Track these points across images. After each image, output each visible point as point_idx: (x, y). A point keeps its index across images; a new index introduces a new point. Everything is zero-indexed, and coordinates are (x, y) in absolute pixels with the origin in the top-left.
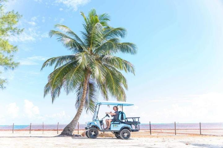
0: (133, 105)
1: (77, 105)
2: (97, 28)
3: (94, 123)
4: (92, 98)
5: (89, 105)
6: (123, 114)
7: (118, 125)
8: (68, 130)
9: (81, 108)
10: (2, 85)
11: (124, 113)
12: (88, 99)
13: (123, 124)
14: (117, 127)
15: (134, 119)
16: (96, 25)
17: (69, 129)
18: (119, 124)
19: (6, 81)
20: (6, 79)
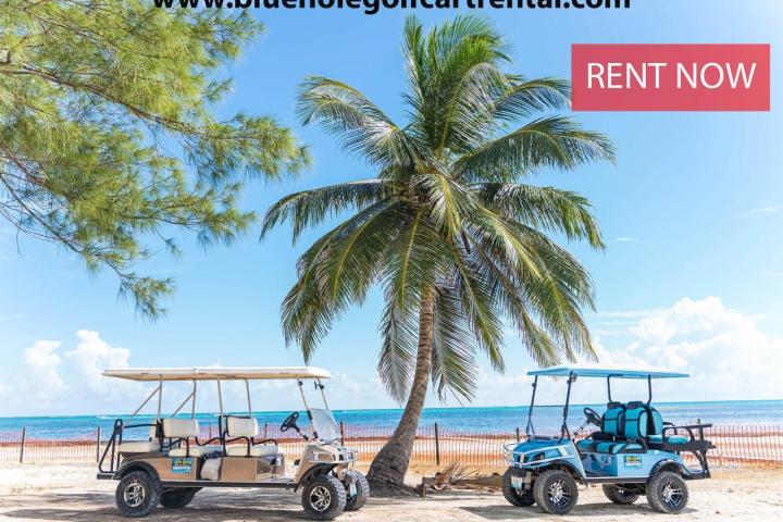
0: (687, 376)
1: (385, 367)
2: (475, 83)
3: (557, 450)
4: (454, 342)
5: (442, 368)
6: (654, 413)
7: (639, 456)
8: (392, 467)
9: (422, 382)
10: (152, 300)
11: (654, 410)
12: (439, 345)
13: (657, 452)
14: (639, 464)
15: (694, 431)
16: (472, 72)
17: (395, 463)
18: (643, 451)
19: (168, 287)
20: (168, 281)
